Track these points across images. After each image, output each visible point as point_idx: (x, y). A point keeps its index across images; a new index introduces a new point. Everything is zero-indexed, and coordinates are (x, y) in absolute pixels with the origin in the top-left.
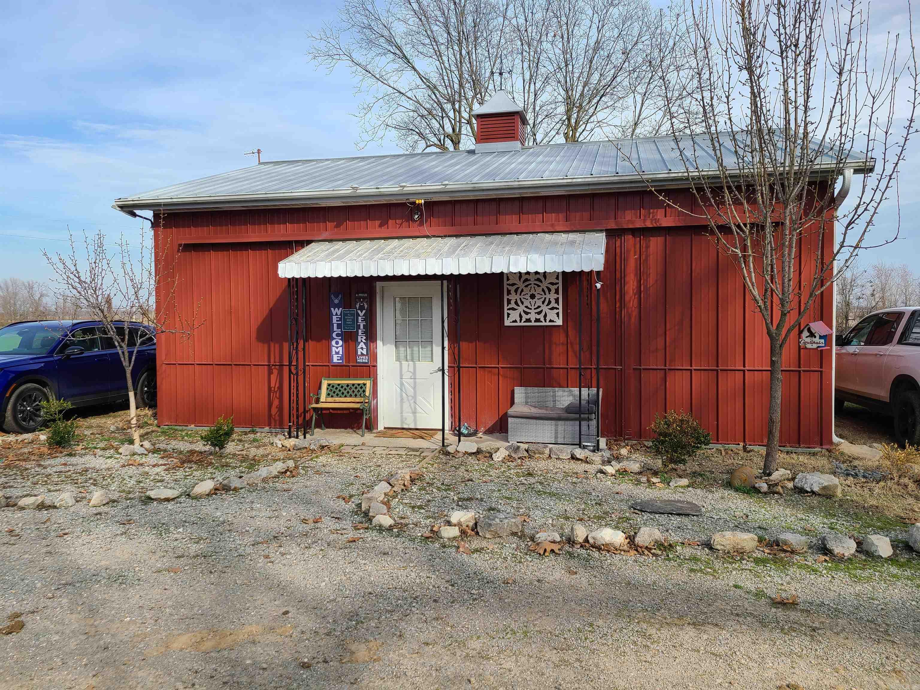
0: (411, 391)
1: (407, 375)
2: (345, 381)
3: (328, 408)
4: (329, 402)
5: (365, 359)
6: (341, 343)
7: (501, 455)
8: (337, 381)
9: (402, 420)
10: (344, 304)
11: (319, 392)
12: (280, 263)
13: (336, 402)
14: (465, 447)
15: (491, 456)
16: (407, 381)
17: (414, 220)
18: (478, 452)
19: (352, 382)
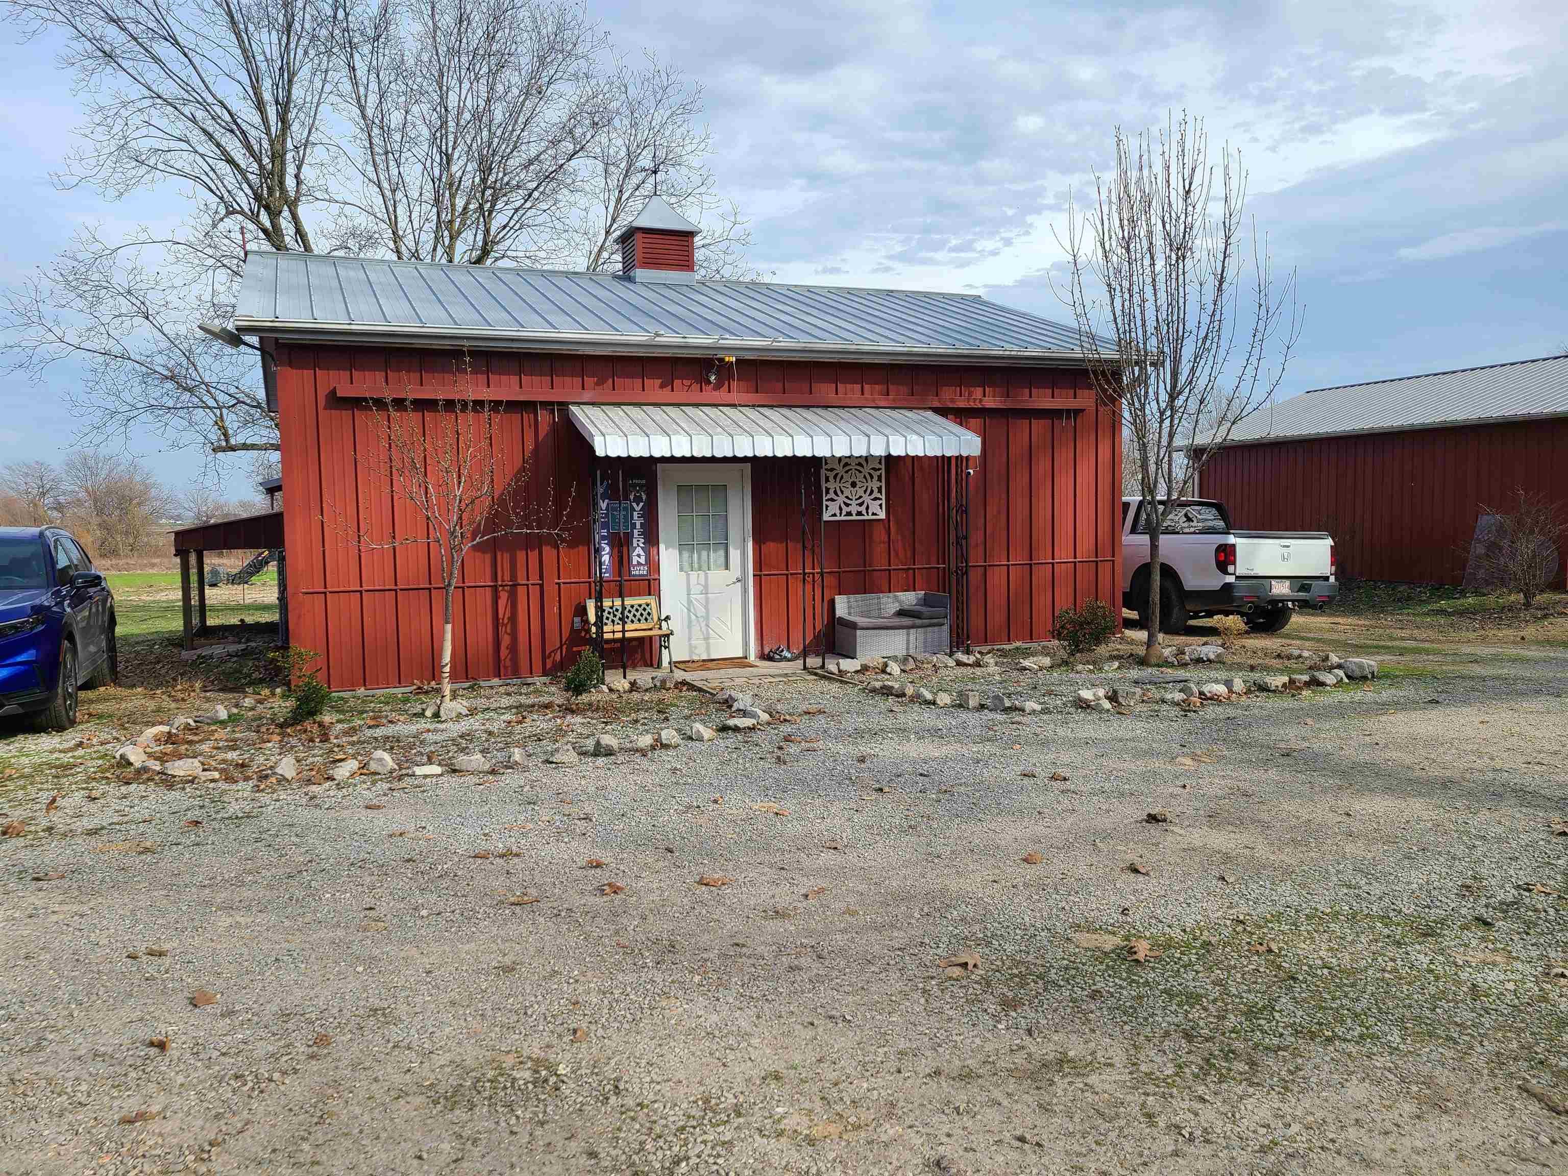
0: (701, 611)
1: (696, 589)
2: (618, 602)
3: (614, 641)
4: (612, 631)
5: (643, 571)
6: (607, 549)
7: (894, 668)
8: (607, 603)
9: (691, 648)
10: (613, 494)
11: (577, 620)
12: (593, 436)
13: (624, 631)
14: (848, 665)
15: (884, 671)
16: (696, 597)
17: (709, 382)
18: (865, 669)
19: (628, 601)
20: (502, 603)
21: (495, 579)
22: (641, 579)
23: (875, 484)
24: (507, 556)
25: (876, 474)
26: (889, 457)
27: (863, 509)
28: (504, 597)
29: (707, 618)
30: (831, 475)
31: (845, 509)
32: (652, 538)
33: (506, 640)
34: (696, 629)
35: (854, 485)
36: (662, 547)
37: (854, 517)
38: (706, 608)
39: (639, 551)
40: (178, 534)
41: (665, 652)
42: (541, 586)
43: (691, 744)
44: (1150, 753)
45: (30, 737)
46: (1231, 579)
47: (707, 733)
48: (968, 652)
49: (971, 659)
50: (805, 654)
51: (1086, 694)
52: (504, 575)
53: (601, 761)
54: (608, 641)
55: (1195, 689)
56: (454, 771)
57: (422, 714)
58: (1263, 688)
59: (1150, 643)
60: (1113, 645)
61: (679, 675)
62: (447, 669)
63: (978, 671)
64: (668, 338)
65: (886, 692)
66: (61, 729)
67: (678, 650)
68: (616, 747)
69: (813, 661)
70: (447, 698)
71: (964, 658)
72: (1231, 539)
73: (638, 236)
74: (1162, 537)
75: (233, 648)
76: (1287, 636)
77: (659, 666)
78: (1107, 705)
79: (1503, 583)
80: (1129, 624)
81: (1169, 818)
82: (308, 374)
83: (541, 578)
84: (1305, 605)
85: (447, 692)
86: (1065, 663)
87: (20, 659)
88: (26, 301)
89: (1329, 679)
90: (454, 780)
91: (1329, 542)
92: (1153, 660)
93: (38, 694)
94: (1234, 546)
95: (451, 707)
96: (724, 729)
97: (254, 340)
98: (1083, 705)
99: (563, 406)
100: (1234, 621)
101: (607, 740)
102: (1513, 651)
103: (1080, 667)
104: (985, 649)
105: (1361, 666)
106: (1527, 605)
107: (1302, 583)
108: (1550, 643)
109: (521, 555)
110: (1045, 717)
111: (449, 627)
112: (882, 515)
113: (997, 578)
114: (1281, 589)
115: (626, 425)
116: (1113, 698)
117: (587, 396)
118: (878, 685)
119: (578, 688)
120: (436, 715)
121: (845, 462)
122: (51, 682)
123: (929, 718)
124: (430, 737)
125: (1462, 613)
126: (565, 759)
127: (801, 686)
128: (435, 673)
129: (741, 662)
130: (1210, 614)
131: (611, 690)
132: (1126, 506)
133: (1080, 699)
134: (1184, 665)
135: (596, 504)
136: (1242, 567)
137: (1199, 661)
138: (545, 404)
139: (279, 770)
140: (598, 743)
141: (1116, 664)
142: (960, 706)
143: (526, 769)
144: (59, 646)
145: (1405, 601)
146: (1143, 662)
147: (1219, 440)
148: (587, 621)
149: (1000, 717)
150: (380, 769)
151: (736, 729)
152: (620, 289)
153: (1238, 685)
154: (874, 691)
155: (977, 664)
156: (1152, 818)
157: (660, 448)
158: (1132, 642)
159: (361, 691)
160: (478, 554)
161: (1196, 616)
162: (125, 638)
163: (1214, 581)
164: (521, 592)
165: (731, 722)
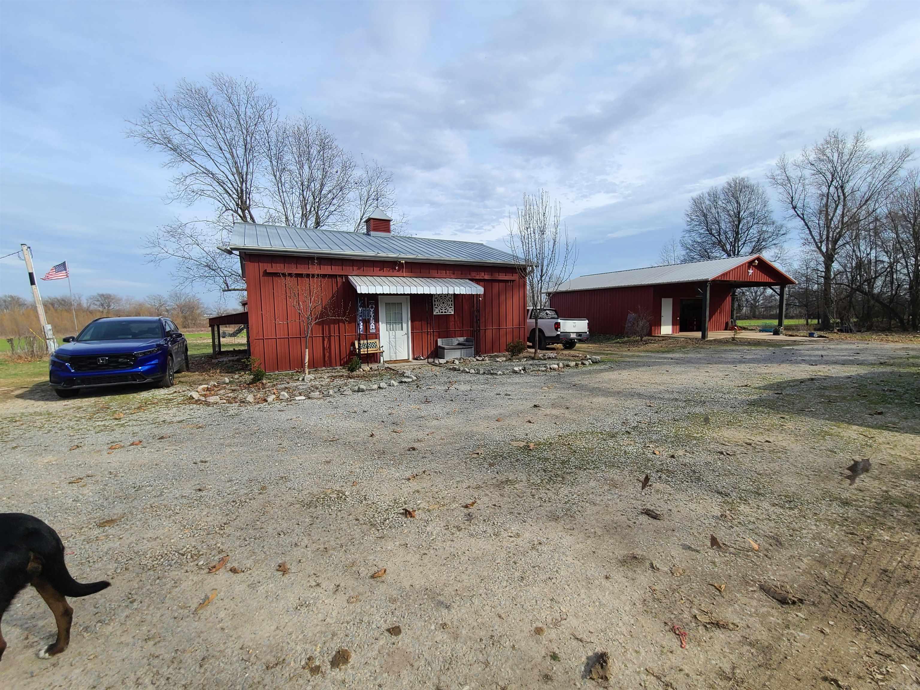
0: (394, 344)
1: (392, 337)
2: (365, 342)
3: (364, 354)
4: (363, 351)
5: (374, 331)
6: (362, 324)
7: (457, 362)
8: (362, 342)
9: (390, 357)
10: (363, 306)
11: (352, 347)
12: (356, 286)
13: (368, 351)
14: (442, 361)
15: (453, 363)
16: (392, 340)
17: (395, 269)
18: (447, 362)
19: (369, 341)
20: (326, 343)
21: (323, 334)
22: (373, 334)
23: (450, 303)
24: (327, 327)
25: (450, 300)
26: (454, 294)
27: (446, 311)
28: (326, 340)
29: (396, 346)
30: (436, 300)
31: (441, 311)
32: (377, 321)
33: (327, 354)
34: (392, 350)
35: (443, 303)
36: (380, 323)
37: (444, 314)
38: (395, 343)
39: (372, 324)
40: (210, 319)
41: (382, 358)
42: (339, 336)
43: (390, 387)
44: (535, 386)
45: (157, 390)
46: (559, 333)
47: (396, 384)
48: (480, 356)
49: (481, 359)
50: (428, 358)
51: (516, 369)
52: (326, 333)
53: (360, 393)
54: (363, 354)
55: (549, 367)
56: (309, 398)
57: (298, 380)
58: (568, 366)
59: (535, 353)
60: (525, 354)
61: (386, 365)
62: (307, 364)
63: (483, 362)
64: (382, 254)
65: (454, 369)
66: (168, 387)
67: (386, 357)
68: (365, 389)
69: (431, 360)
70: (307, 374)
71: (479, 358)
72: (559, 321)
73: (372, 221)
74: (539, 320)
75: (231, 358)
76: (575, 350)
77: (380, 362)
78: (522, 372)
79: (635, 334)
80: (529, 347)
81: (540, 405)
82: (257, 264)
83: (339, 333)
84: (581, 341)
85: (307, 372)
86: (510, 359)
87: (153, 362)
88: (154, 238)
89: (587, 363)
90: (309, 401)
91: (587, 321)
92: (536, 358)
93: (159, 375)
94: (560, 323)
95: (308, 377)
96: (402, 382)
97: (237, 253)
98: (515, 372)
99: (346, 276)
100: (560, 346)
101: (362, 387)
102: (637, 354)
103: (514, 361)
104: (485, 355)
105: (596, 359)
106: (641, 340)
107: (579, 334)
108: (647, 351)
109: (332, 326)
110: (503, 376)
111: (307, 350)
112: (453, 313)
113: (489, 333)
114: (573, 336)
115: (368, 283)
116: (524, 370)
117: (354, 273)
118: (451, 367)
119: (352, 370)
120: (303, 380)
121: (441, 296)
122: (164, 370)
123: (468, 377)
124: (301, 387)
125: (623, 343)
126: (347, 393)
127: (427, 368)
128: (302, 365)
129: (407, 361)
130: (553, 344)
131: (363, 370)
132: (528, 310)
133: (514, 370)
134: (545, 359)
135: (358, 310)
136: (562, 329)
137: (550, 358)
138: (340, 276)
139: (247, 399)
140: (359, 388)
141: (525, 359)
142: (477, 373)
143: (334, 397)
144: (167, 358)
145: (608, 340)
146: (533, 359)
147: (555, 290)
148: (355, 348)
149: (489, 376)
150: (283, 398)
151: (405, 382)
152: (365, 237)
153: (561, 365)
154: (450, 369)
155: (483, 360)
156: (535, 406)
157: (379, 290)
158: (530, 353)
159: (277, 372)
160: (317, 326)
161: (549, 345)
162: (191, 356)
163: (554, 334)
164: (332, 338)
165: (403, 380)
